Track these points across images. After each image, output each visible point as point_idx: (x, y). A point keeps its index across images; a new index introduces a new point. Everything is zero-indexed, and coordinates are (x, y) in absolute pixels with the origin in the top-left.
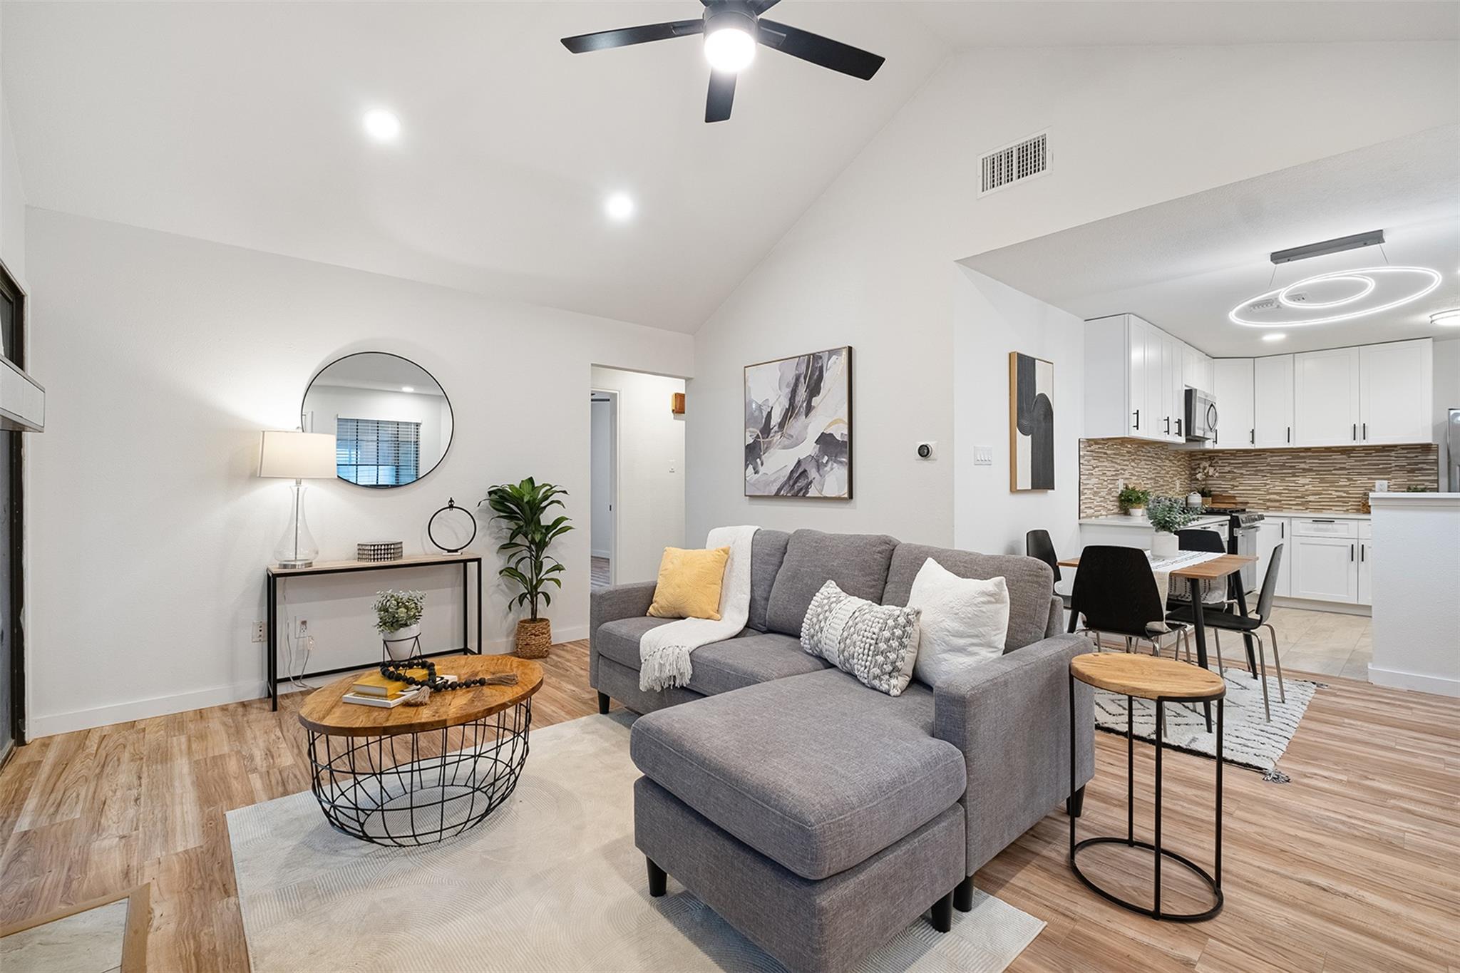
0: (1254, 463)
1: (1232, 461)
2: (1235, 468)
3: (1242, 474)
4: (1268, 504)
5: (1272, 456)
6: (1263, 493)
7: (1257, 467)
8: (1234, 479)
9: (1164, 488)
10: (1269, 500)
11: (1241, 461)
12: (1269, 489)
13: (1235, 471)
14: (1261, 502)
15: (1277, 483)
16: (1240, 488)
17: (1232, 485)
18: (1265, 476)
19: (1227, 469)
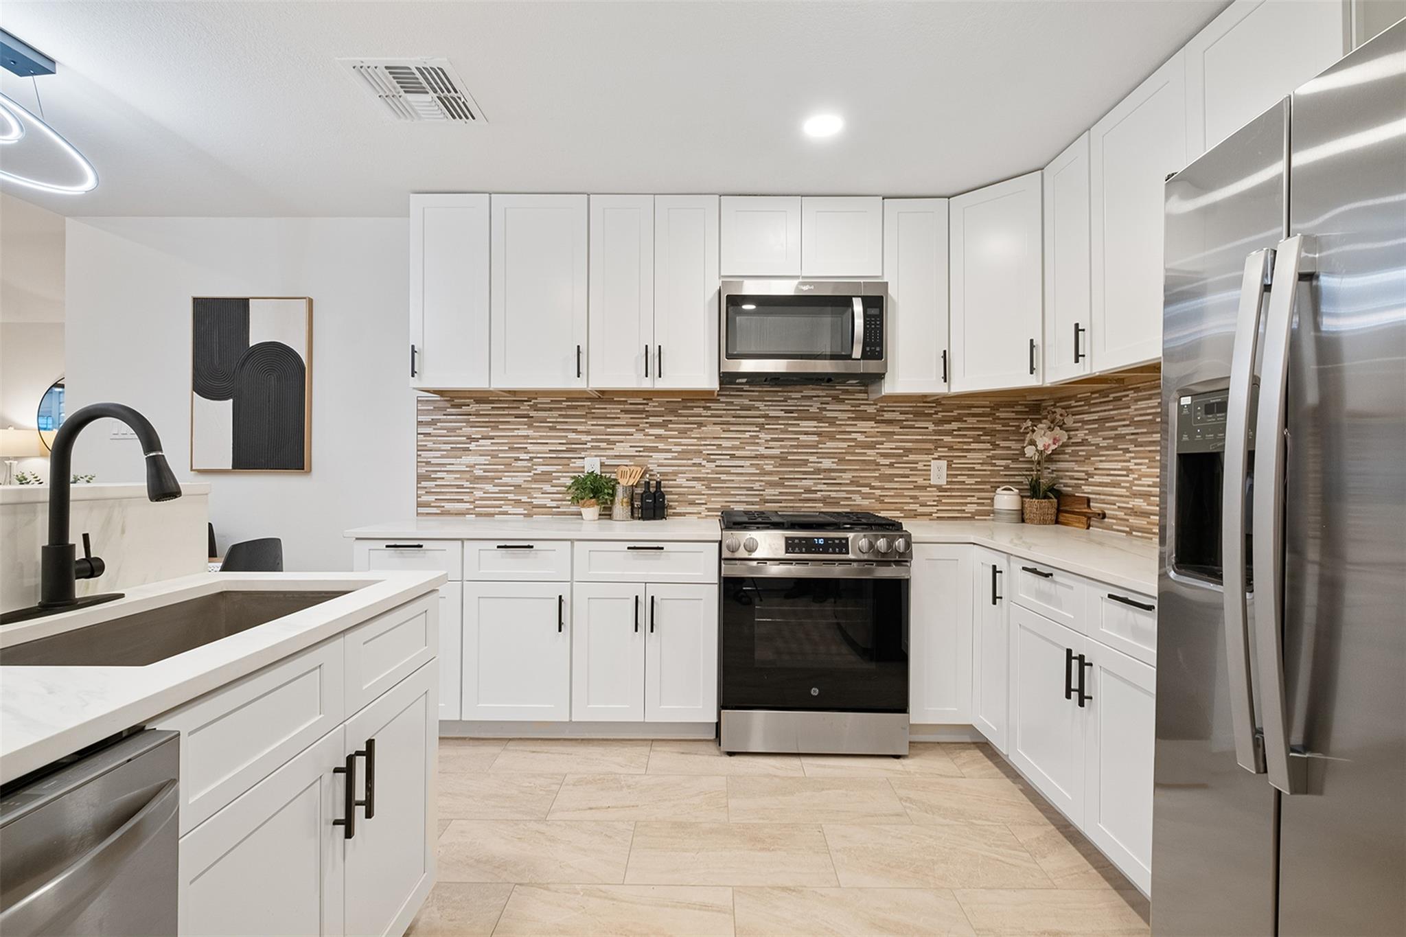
0: (1111, 419)
1: (1086, 417)
2: (1091, 431)
3: (1097, 445)
4: (1133, 520)
5: (1137, 400)
6: (1123, 491)
7: (1115, 428)
8: (1088, 457)
9: (848, 475)
10: (1135, 512)
11: (1095, 417)
12: (1132, 483)
13: (1090, 438)
14: (1121, 514)
15: (1144, 469)
16: (1097, 479)
17: (1087, 473)
18: (1127, 451)
19: (1081, 435)
